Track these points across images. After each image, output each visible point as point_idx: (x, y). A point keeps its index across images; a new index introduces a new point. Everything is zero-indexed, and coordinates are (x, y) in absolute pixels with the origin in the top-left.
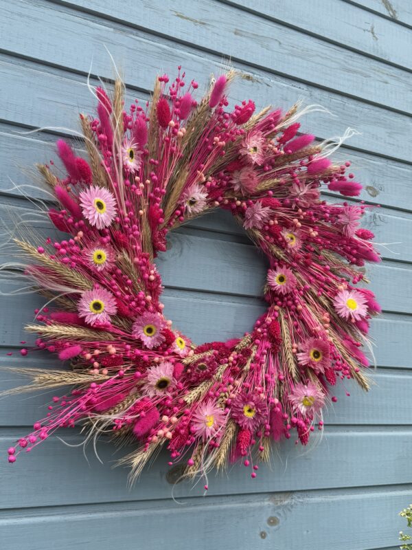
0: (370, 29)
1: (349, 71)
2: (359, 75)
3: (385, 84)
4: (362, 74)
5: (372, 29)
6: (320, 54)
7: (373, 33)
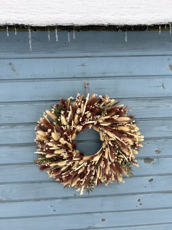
0: (161, 85)
1: (149, 107)
2: (154, 108)
3: (168, 108)
4: (156, 107)
5: (163, 84)
6: (135, 105)
7: (163, 86)
